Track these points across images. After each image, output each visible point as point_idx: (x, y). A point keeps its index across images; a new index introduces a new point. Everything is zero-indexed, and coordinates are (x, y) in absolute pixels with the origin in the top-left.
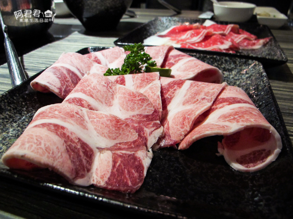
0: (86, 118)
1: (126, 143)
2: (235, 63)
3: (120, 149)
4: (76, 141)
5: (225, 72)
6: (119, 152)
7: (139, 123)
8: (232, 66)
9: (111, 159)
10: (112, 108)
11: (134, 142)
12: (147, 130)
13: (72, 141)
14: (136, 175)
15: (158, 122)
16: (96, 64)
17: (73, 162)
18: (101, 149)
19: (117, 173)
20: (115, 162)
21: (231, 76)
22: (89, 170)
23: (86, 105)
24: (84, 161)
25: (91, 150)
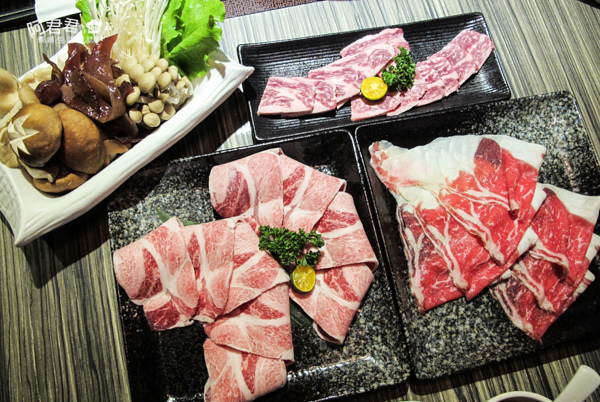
0: (182, 266)
1: (184, 304)
2: (397, 345)
3: (178, 302)
4: (155, 279)
5: (379, 337)
6: (174, 303)
7: (207, 302)
8: (392, 343)
9: (165, 303)
10: (211, 272)
11: (189, 308)
12: (205, 311)
13: (152, 279)
14: (165, 323)
15: (216, 315)
16: (280, 200)
17: (140, 291)
18: (168, 292)
19: (158, 313)
20: (165, 306)
21: (376, 346)
22: (148, 297)
23: (195, 255)
24: (149, 292)
25: (161, 289)
